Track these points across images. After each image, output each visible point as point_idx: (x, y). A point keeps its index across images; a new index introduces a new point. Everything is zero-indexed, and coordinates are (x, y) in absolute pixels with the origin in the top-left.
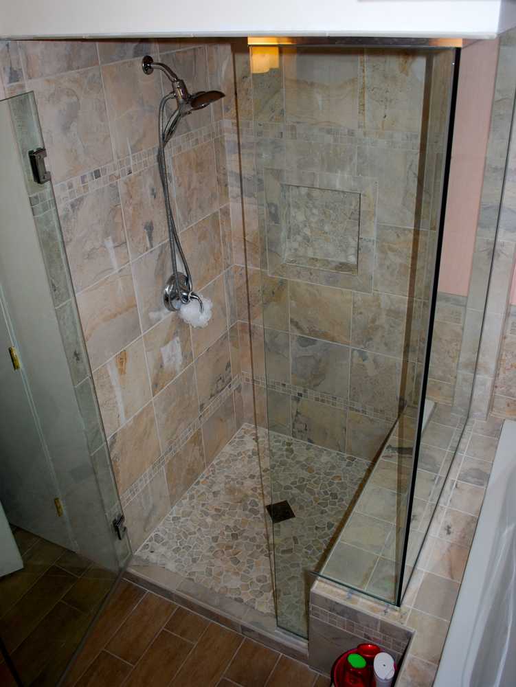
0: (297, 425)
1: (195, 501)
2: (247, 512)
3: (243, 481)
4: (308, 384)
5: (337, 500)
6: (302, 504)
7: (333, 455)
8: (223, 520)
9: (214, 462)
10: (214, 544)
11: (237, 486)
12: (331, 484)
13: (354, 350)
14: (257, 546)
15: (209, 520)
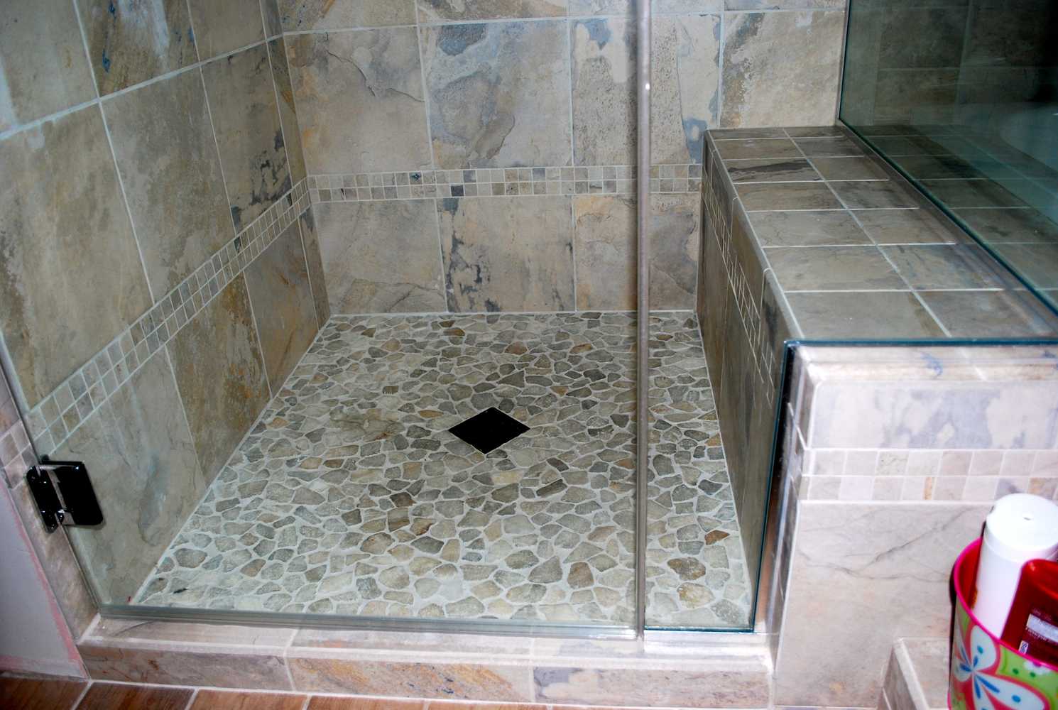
0: (458, 276)
1: (266, 460)
2: (409, 450)
3: (373, 400)
4: (474, 156)
5: (605, 380)
6: (533, 404)
7: (550, 319)
8: (353, 477)
9: (288, 385)
10: (355, 528)
11: (363, 411)
12: (574, 360)
13: (576, 23)
14: (468, 501)
15: (319, 486)
